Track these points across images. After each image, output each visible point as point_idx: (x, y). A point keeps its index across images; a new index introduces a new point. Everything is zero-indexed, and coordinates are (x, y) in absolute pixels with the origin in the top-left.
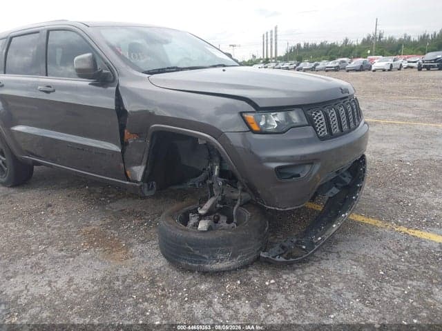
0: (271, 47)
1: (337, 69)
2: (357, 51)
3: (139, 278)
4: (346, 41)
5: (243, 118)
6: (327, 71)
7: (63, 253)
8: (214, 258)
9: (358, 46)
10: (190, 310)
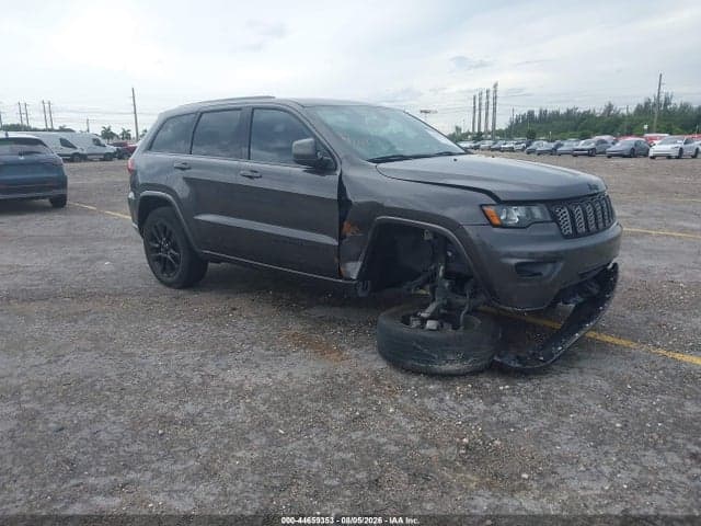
0: (487, 114)
1: (591, 153)
2: (626, 123)
3: (362, 377)
4: (610, 107)
5: (484, 211)
6: (575, 156)
7: (270, 352)
8: (444, 357)
9: (629, 116)
10: (422, 404)
